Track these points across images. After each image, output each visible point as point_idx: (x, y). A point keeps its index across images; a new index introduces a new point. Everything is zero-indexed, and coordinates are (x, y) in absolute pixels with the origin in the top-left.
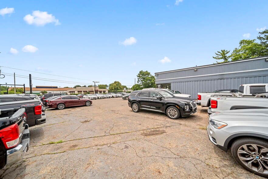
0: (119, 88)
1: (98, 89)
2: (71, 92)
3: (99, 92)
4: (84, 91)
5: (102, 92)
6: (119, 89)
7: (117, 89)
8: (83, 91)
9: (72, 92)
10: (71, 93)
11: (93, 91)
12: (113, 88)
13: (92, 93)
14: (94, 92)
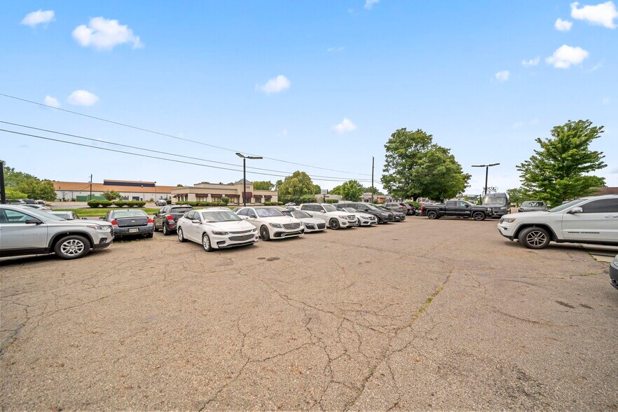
0: (305, 190)
1: (250, 189)
2: (179, 197)
3: (253, 200)
4: (213, 196)
5: (263, 200)
6: (306, 193)
7: (302, 192)
8: (210, 195)
9: (182, 195)
10: (179, 200)
11: (239, 196)
12: (290, 190)
13: (236, 201)
14: (241, 200)
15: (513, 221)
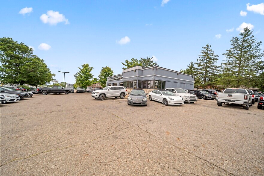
15: (98, 93)
